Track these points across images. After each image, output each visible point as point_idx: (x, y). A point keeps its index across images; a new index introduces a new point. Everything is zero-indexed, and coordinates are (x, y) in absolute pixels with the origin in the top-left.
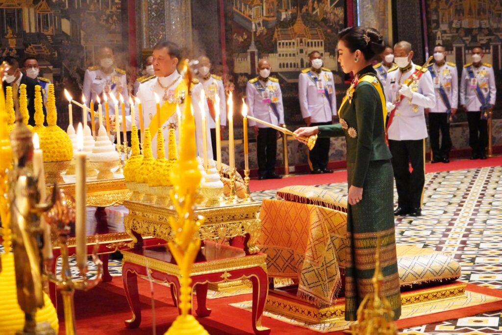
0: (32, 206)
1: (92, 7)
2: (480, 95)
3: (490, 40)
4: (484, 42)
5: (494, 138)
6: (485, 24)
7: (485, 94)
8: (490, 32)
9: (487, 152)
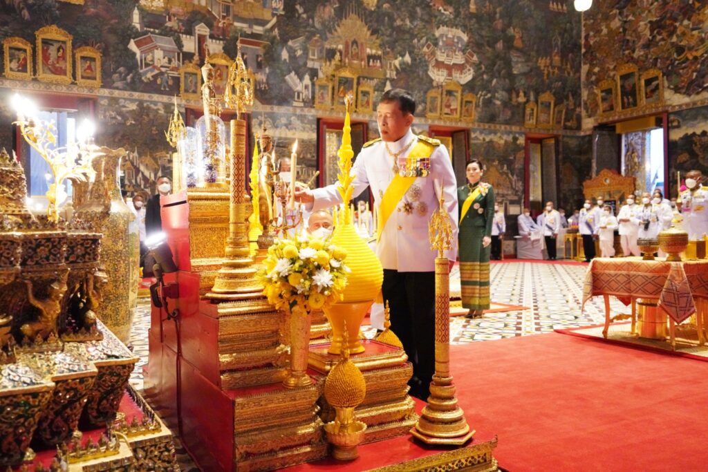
0: (269, 170)
1: (302, 177)
2: (498, 227)
3: (503, 200)
4: (500, 201)
5: (505, 251)
6: (501, 191)
7: (501, 226)
8: (503, 196)
9: (501, 257)
